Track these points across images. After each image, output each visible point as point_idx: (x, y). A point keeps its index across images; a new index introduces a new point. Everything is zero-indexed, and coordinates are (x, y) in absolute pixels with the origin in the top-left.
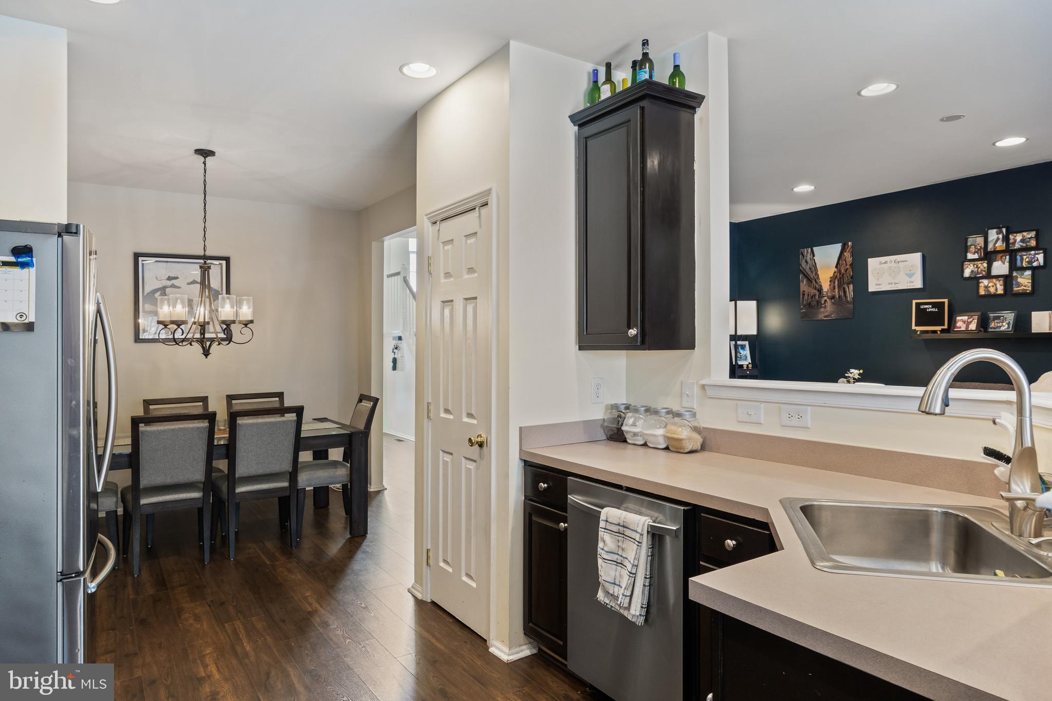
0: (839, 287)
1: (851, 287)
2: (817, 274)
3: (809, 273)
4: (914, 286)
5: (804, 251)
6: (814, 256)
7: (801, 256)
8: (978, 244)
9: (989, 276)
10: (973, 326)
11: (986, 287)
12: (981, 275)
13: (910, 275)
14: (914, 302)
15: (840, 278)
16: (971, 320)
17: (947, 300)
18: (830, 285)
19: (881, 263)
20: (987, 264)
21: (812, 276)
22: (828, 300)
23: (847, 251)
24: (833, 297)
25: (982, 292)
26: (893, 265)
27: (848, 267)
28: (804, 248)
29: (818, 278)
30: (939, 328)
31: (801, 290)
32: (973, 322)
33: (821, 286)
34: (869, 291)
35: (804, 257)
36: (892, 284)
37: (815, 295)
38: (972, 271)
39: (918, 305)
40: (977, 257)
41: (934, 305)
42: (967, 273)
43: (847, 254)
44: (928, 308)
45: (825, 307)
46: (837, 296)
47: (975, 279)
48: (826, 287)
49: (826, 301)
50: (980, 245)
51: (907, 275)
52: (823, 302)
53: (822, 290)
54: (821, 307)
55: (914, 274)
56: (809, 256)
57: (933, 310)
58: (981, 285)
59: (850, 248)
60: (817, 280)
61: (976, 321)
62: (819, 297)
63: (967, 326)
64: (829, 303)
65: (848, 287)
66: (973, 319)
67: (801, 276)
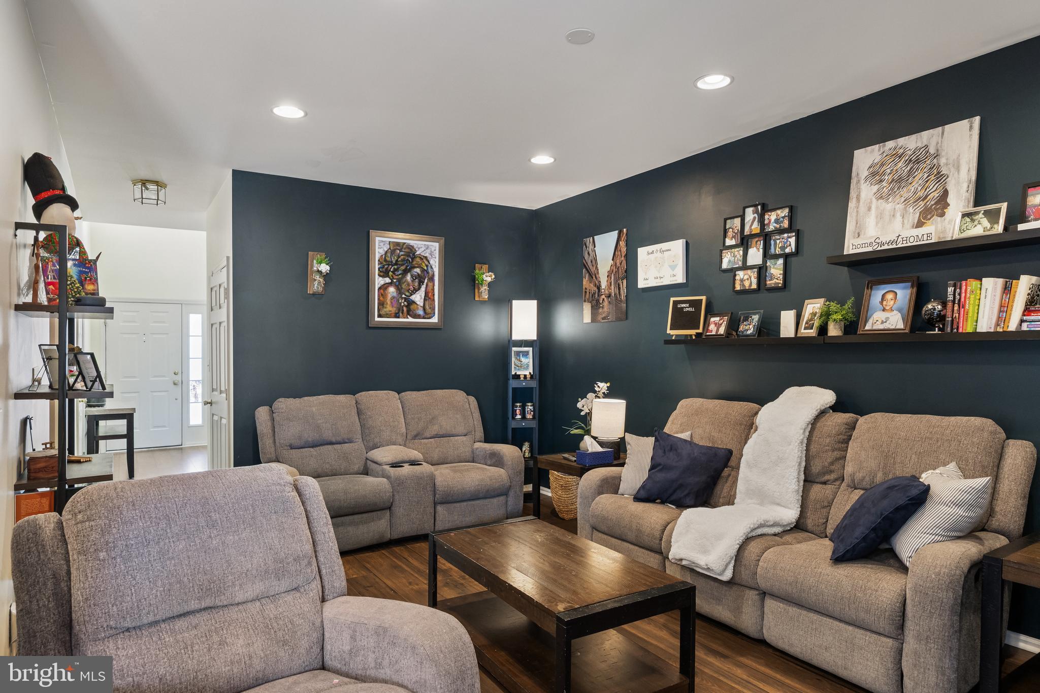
0: (615, 283)
1: (625, 281)
2: (597, 268)
3: (591, 267)
4: (676, 280)
5: (587, 241)
6: (595, 247)
7: (584, 246)
8: (736, 227)
9: (745, 267)
10: (722, 331)
11: (742, 281)
12: (737, 266)
13: (673, 267)
14: (672, 299)
15: (616, 272)
16: (721, 321)
17: (705, 297)
18: (607, 281)
19: (648, 254)
20: (743, 251)
21: (593, 270)
22: (605, 298)
23: (622, 239)
24: (609, 296)
25: (738, 287)
26: (659, 254)
27: (623, 258)
28: (587, 238)
29: (598, 273)
30: (693, 332)
31: (584, 288)
32: (723, 324)
33: (600, 282)
34: (639, 287)
35: (586, 247)
36: (657, 278)
37: (595, 294)
38: (730, 261)
39: (675, 303)
40: (734, 243)
41: (692, 303)
42: (725, 265)
43: (622, 244)
44: (685, 308)
45: (603, 307)
46: (613, 295)
47: (732, 271)
48: (604, 285)
49: (603, 299)
50: (737, 228)
51: (670, 266)
52: (601, 302)
53: (601, 286)
54: (600, 307)
55: (676, 265)
56: (591, 247)
57: (690, 309)
58: (737, 277)
59: (624, 235)
60: (597, 276)
61: (725, 322)
62: (598, 296)
63: (718, 330)
64: (606, 303)
65: (622, 282)
66: (723, 321)
67: (584, 270)
